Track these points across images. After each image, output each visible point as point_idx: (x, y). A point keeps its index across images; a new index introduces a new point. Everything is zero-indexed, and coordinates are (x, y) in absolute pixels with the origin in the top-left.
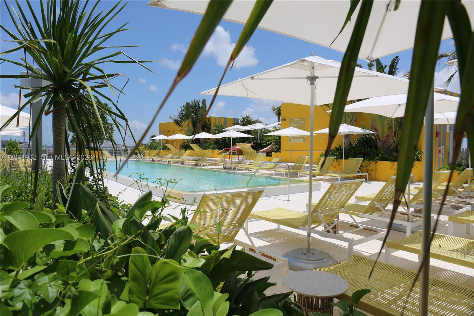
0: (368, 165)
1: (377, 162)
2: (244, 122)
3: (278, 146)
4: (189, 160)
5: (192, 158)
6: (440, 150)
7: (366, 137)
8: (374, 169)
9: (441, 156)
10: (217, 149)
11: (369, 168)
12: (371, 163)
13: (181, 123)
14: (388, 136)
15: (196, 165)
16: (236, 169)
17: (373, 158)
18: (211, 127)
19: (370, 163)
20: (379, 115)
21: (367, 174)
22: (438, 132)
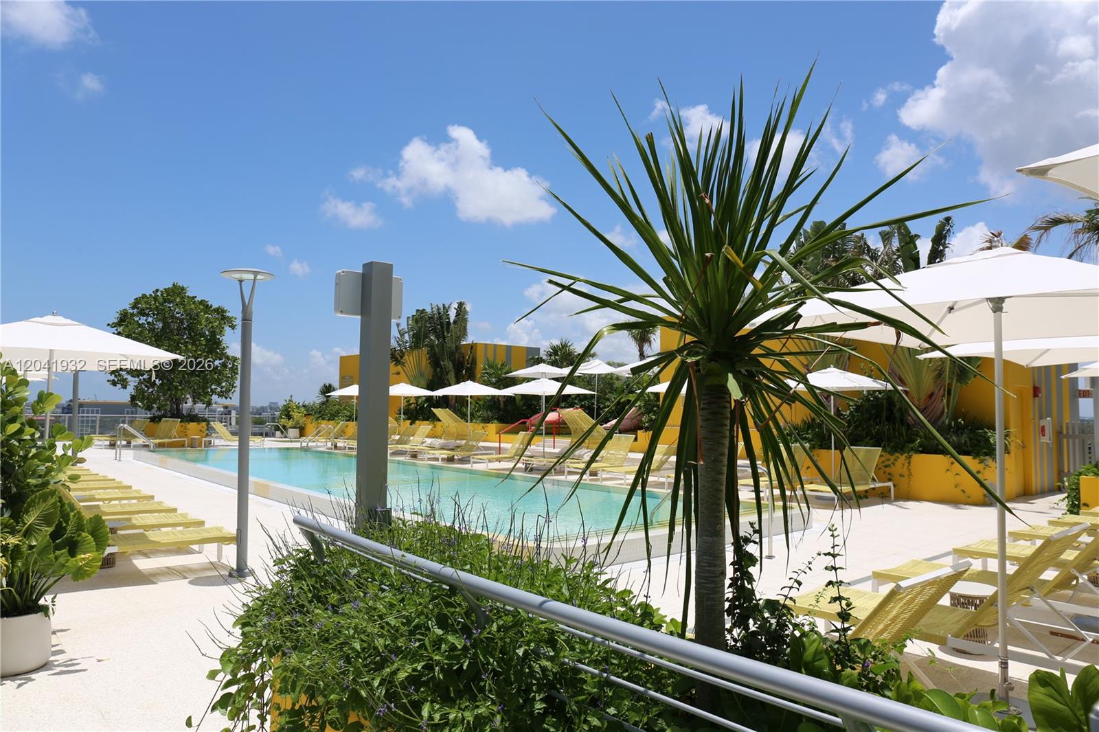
0: (890, 463)
1: (910, 457)
2: (557, 357)
3: (654, 417)
4: (433, 448)
5: (438, 442)
6: (1043, 427)
7: (876, 398)
8: (905, 471)
9: (1045, 440)
10: (496, 421)
11: (893, 470)
12: (897, 457)
13: (402, 357)
14: (931, 396)
15: (451, 460)
16: (566, 472)
17: (900, 446)
18: (475, 368)
19: (893, 458)
20: (909, 348)
21: (890, 484)
22: (1037, 385)
